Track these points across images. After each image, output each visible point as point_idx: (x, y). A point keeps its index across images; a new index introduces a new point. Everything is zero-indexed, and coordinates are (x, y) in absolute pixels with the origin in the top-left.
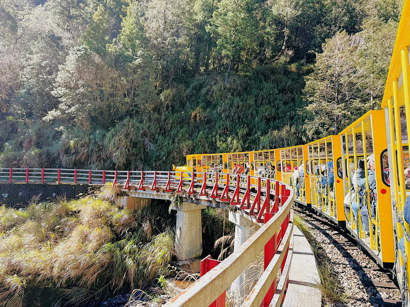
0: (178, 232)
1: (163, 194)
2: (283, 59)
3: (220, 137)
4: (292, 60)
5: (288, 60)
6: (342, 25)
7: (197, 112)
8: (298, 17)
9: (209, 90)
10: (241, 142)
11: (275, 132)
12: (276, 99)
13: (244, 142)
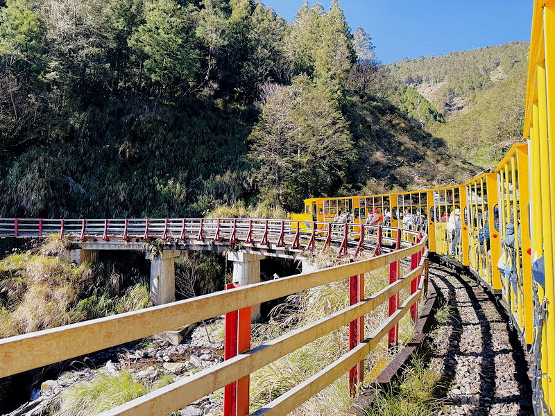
0: (155, 281)
1: (136, 243)
2: (206, 91)
3: (159, 180)
4: (217, 94)
5: (212, 93)
6: (268, 69)
7: (125, 147)
8: (223, 46)
9: (133, 119)
10: (184, 186)
11: (218, 177)
12: (210, 140)
13: (187, 186)
